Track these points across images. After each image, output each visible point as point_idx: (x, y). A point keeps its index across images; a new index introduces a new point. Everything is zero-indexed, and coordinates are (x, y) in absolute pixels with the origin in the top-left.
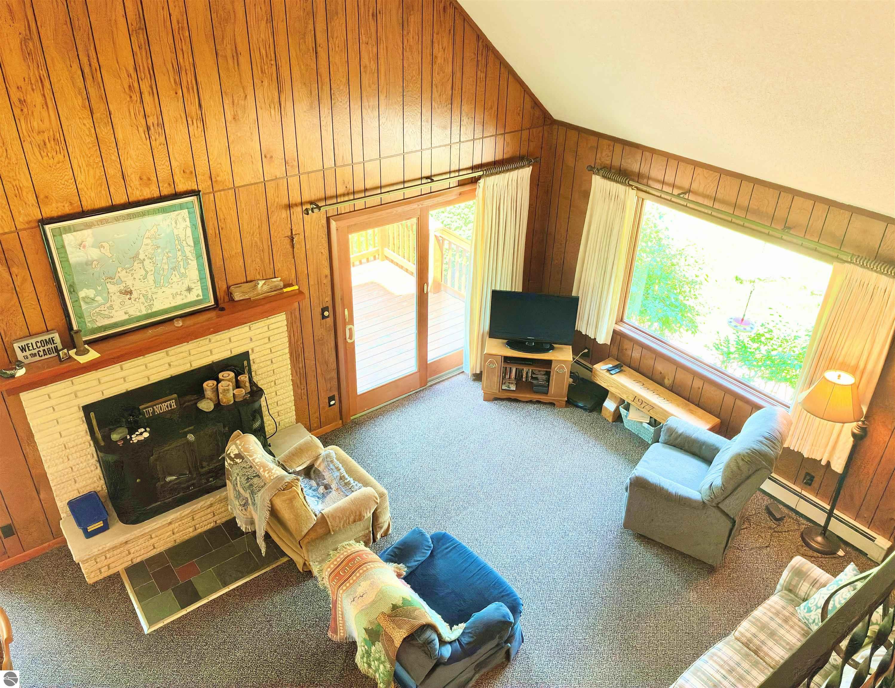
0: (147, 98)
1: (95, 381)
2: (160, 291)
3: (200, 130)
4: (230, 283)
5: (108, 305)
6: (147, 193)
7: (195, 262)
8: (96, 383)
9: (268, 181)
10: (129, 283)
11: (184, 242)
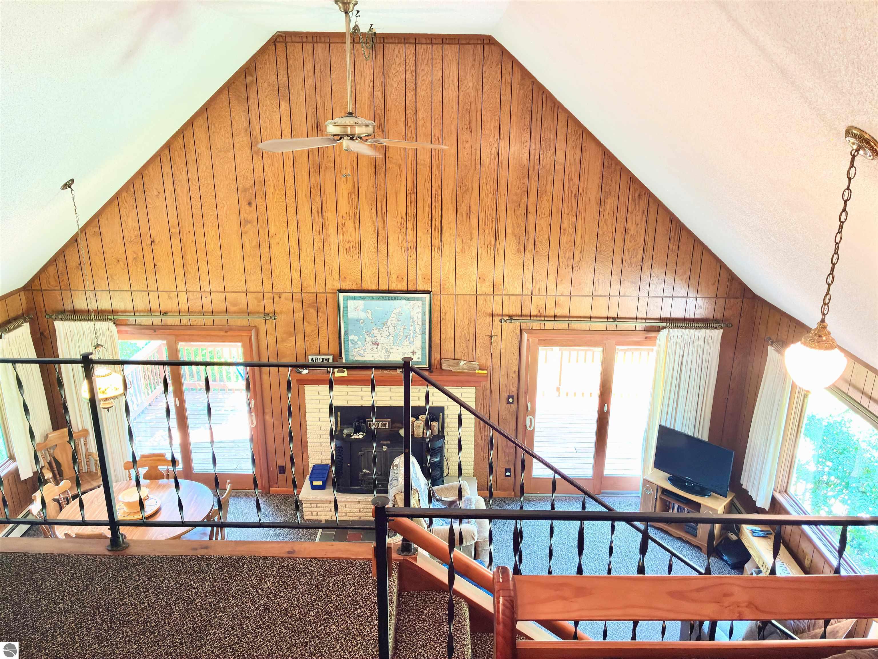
0: (410, 232)
1: (344, 393)
2: (395, 349)
3: (438, 255)
4: (442, 357)
5: (364, 348)
6: (399, 287)
7: (420, 336)
8: (345, 393)
9: (479, 295)
10: (378, 338)
11: (416, 322)
